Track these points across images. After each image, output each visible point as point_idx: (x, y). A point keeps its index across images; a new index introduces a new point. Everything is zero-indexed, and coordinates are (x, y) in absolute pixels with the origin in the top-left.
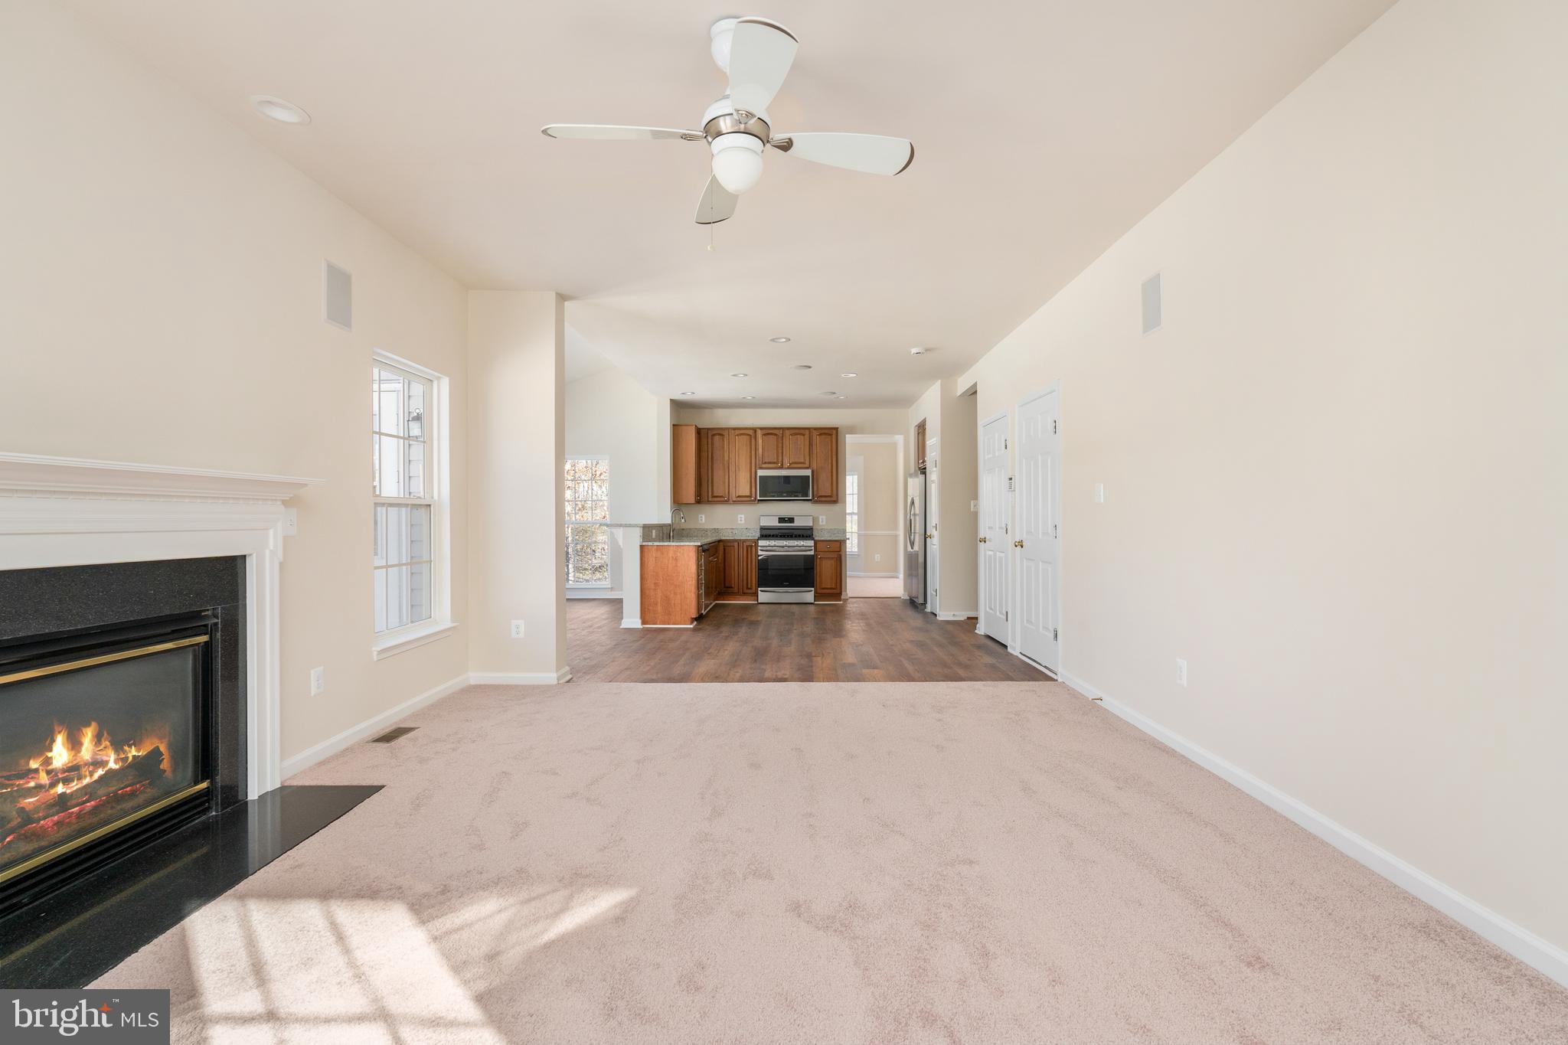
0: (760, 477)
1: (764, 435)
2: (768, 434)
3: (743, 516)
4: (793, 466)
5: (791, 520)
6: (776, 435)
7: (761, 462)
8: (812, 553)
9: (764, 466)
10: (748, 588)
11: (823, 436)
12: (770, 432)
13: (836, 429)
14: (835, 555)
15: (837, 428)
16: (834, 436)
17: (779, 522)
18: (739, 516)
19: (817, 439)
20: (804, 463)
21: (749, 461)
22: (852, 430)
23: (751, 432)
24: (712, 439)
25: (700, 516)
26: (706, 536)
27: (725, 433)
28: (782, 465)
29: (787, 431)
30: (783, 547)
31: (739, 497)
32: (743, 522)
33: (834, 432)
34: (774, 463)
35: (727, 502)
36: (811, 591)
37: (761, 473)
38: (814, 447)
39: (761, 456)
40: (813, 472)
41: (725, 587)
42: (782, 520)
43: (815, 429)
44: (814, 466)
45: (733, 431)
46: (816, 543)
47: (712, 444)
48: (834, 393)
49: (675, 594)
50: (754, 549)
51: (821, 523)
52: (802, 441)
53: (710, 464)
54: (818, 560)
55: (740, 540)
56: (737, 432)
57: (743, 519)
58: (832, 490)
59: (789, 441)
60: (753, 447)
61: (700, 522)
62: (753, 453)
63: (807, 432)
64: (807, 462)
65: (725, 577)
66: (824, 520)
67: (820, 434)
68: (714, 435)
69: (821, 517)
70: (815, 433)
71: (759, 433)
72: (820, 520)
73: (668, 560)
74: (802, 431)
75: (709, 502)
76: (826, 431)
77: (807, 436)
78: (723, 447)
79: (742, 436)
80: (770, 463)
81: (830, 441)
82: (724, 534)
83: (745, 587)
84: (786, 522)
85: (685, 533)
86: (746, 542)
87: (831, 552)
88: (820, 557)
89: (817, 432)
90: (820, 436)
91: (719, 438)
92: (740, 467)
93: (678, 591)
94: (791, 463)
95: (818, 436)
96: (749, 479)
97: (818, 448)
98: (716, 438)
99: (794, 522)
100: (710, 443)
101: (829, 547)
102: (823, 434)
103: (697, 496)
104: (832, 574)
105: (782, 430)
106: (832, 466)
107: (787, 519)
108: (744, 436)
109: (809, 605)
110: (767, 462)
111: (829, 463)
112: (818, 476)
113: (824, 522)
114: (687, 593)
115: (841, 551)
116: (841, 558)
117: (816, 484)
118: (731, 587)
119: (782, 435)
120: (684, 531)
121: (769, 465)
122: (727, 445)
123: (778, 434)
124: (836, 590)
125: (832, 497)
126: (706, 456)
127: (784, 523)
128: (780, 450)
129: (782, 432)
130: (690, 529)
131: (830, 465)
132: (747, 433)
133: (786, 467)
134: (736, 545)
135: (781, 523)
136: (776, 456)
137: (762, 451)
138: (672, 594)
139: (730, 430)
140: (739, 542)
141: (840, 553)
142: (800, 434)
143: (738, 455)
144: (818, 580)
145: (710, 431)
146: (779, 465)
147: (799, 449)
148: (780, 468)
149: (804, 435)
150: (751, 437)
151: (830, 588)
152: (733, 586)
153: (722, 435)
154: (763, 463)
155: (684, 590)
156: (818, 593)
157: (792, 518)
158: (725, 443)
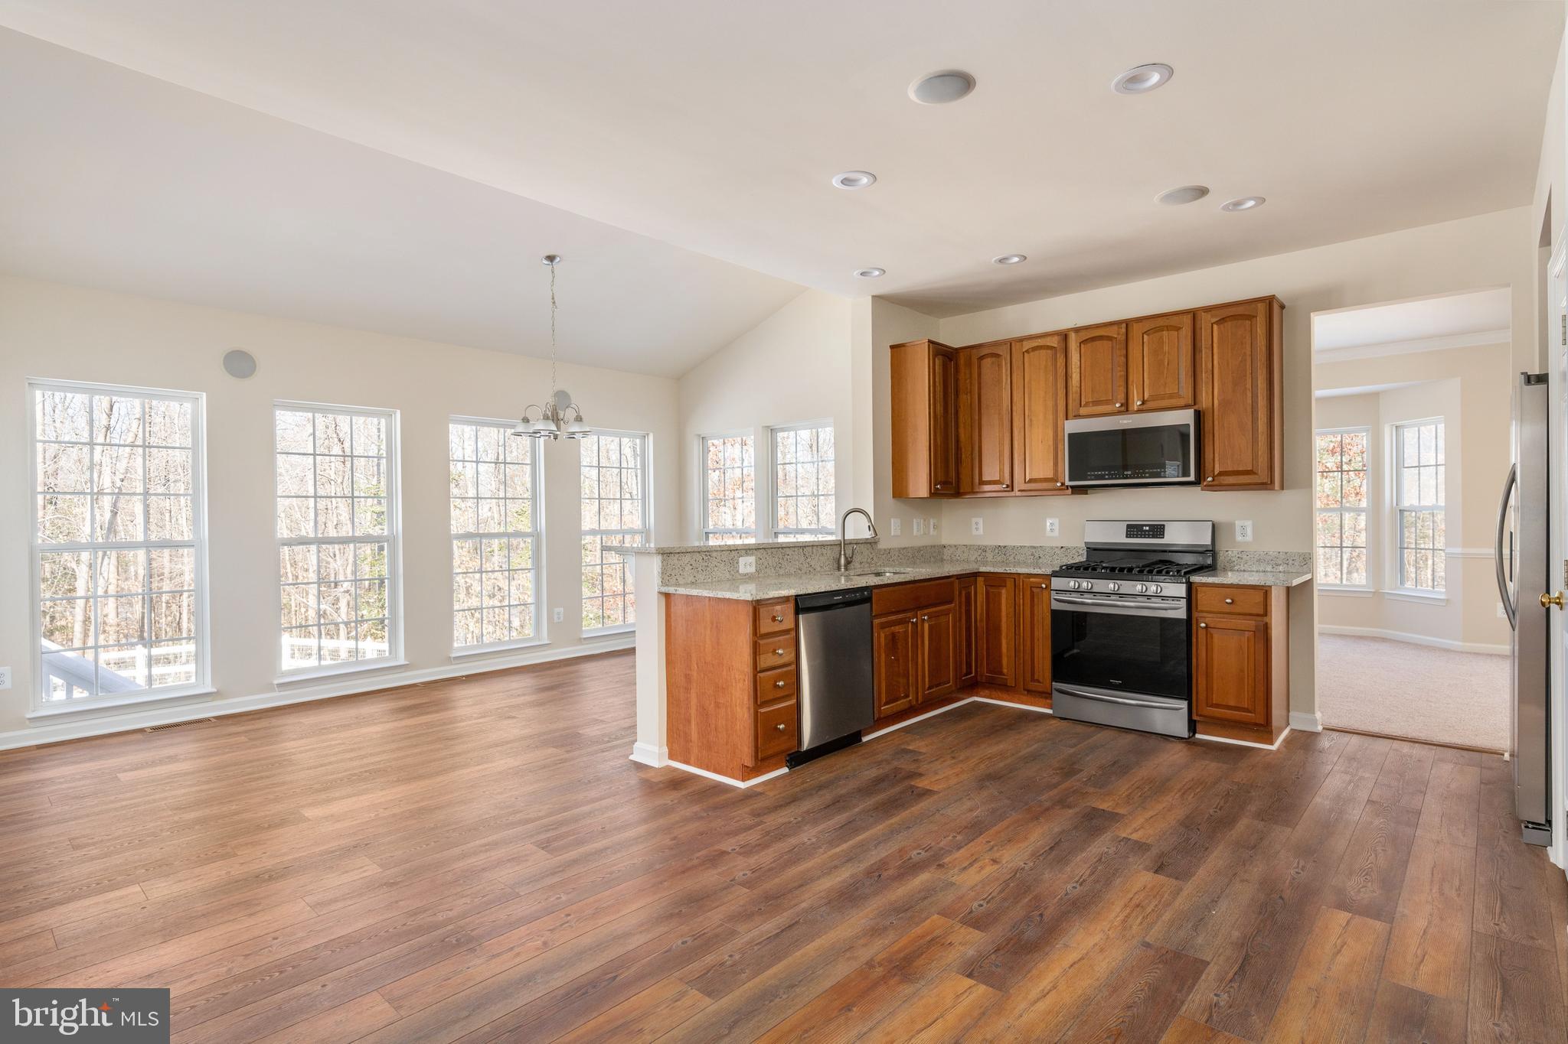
0: (1070, 435)
1: (1083, 342)
2: (1093, 339)
3: (1055, 521)
4: (1151, 404)
5: (1158, 530)
6: (1109, 338)
7: (1075, 404)
8: (1181, 614)
9: (1083, 411)
10: (1033, 680)
11: (1229, 324)
12: (1093, 335)
14: (1251, 623)
15: (1273, 297)
16: (1263, 318)
17: (1128, 536)
18: (1047, 521)
19: (1212, 334)
20: (1177, 395)
21: (1050, 404)
23: (1054, 342)
25: (974, 520)
26: (984, 562)
27: (1003, 351)
28: (1125, 405)
29: (1135, 326)
30: (1107, 595)
31: (1031, 481)
32: (1056, 533)
33: (1264, 307)
34: (1107, 402)
36: (1179, 708)
37: (1073, 426)
38: (1205, 353)
39: (1076, 390)
40: (1198, 416)
41: (988, 670)
42: (1134, 530)
43: (1208, 309)
44: (1204, 401)
46: (1194, 588)
48: (1202, 192)
50: (1044, 595)
51: (1239, 538)
52: (1177, 346)
53: (974, 418)
54: (1200, 631)
56: (1027, 345)
57: (1056, 527)
59: (1142, 353)
60: (1061, 371)
61: (975, 532)
62: (1061, 386)
63: (1187, 320)
64: (1187, 393)
66: (1249, 531)
67: (1222, 321)
68: (981, 358)
69: (1238, 523)
70: (1206, 320)
71: (1074, 341)
72: (1238, 531)
73: (705, 628)
74: (1174, 321)
76: (1240, 310)
77: (1186, 332)
78: (1000, 381)
79: (1037, 352)
80: (1096, 403)
81: (1247, 337)
82: (1018, 557)
83: (1028, 675)
84: (1145, 535)
85: (947, 553)
86: (1031, 580)
87: (1234, 617)
88: (1203, 625)
89: (1212, 316)
90: (1222, 326)
91: (993, 363)
92: (1033, 419)
93: (721, 701)
94: (1145, 398)
95: (1215, 327)
96: (1051, 443)
97: (1216, 357)
98: (987, 363)
99: (1163, 535)
100: (976, 375)
101: (1227, 603)
102: (1228, 319)
103: (936, 485)
104: (1242, 671)
105: (1124, 325)
106: (1254, 396)
107: (1147, 528)
108: (1041, 351)
109: (1173, 741)
110: (1090, 400)
111: (1246, 388)
112: (1216, 423)
113: (1249, 537)
114: (736, 706)
115: (1269, 614)
116: (1269, 631)
117: (1211, 443)
118: (1001, 673)
119: (1124, 337)
120: (945, 550)
121: (1095, 408)
122: (1007, 375)
123: (1115, 336)
124: (1253, 715)
125: (1255, 473)
126: (969, 402)
127: (1141, 537)
128: (1120, 371)
129: (1124, 330)
130: (955, 546)
131: (1249, 394)
132: (1048, 344)
133: (1136, 408)
134: (1010, 583)
135: (1133, 537)
136: (1110, 386)
137: (1079, 379)
138: (712, 706)
139: (1013, 345)
140: (1015, 577)
141: (1266, 619)
142: (1169, 328)
143: (1030, 394)
144: (1200, 683)
145: (974, 351)
146: (1118, 405)
147: (1166, 363)
148: (1119, 413)
149: (1178, 329)
150: (1056, 354)
151: (1232, 703)
152: (1005, 671)
153: (997, 356)
154: (1083, 404)
155: (732, 700)
156: (1201, 716)
157: (1161, 525)
158: (1004, 371)
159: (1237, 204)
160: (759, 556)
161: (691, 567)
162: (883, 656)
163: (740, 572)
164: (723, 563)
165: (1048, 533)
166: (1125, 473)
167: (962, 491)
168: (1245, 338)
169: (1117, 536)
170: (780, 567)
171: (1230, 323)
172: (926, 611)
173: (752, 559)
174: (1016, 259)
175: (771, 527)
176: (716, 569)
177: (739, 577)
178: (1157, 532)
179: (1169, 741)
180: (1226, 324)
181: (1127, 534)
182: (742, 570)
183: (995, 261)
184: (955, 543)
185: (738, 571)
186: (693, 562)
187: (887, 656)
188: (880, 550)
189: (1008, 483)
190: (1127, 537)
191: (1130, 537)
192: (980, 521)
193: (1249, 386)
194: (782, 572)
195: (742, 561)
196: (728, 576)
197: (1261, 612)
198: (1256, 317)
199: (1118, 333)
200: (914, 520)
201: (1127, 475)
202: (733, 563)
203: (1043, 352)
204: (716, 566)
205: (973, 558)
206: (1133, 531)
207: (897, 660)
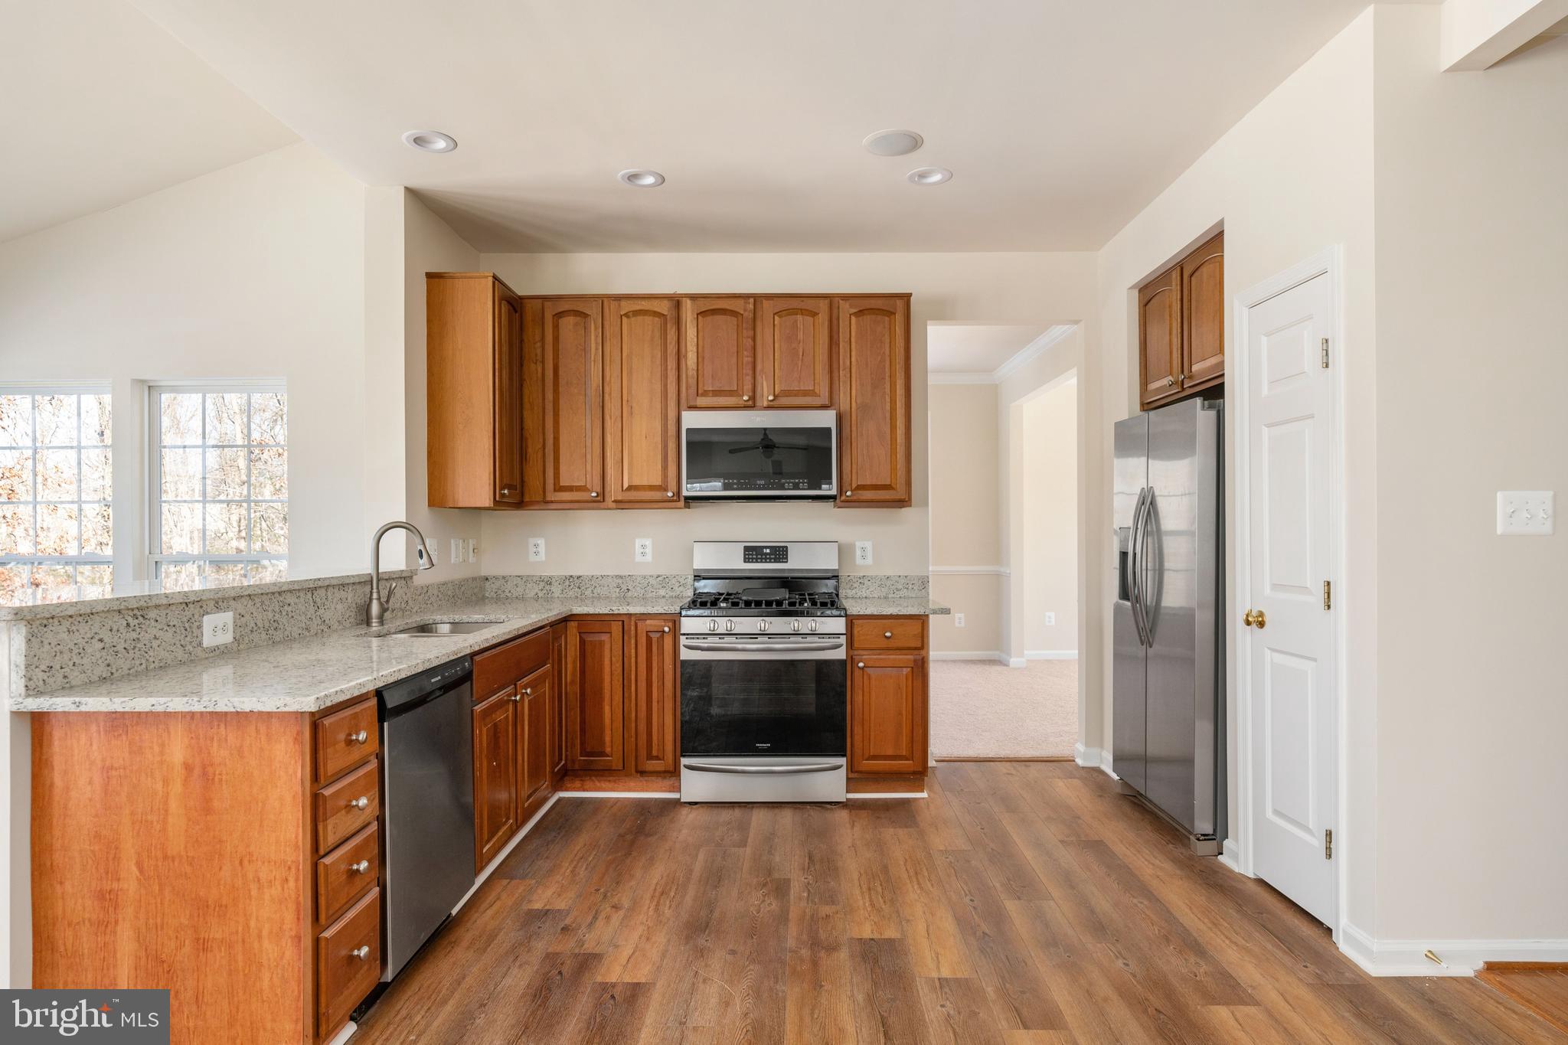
0: (688, 430)
1: (701, 314)
2: (714, 311)
3: (648, 542)
4: (784, 401)
5: (780, 553)
6: (733, 313)
7: (693, 390)
8: (840, 654)
9: (701, 401)
10: (650, 757)
11: (868, 319)
12: (714, 307)
13: (906, 298)
14: (908, 658)
15: (909, 295)
16: (899, 318)
17: (746, 560)
18: (638, 542)
19: (851, 327)
20: (814, 396)
21: (658, 387)
22: (944, 311)
23: (664, 307)
24: (556, 327)
25: (532, 541)
26: (548, 599)
27: (593, 310)
28: (753, 398)
29: (766, 303)
30: (753, 636)
31: (629, 490)
32: (649, 558)
33: (900, 303)
34: (731, 393)
35: (600, 501)
36: (839, 767)
37: (693, 420)
38: (844, 350)
39: (692, 373)
40: (840, 419)
41: (584, 753)
42: (753, 553)
43: (846, 297)
44: (844, 402)
45: (614, 304)
46: (851, 621)
47: (556, 339)
49: (202, 946)
50: (668, 641)
51: (859, 561)
52: (813, 334)
53: (550, 396)
54: (857, 673)
55: (630, 615)
56: (627, 307)
57: (648, 550)
58: (893, 470)
59: (772, 337)
60: (672, 348)
61: (532, 558)
62: (672, 364)
63: (823, 305)
64: (824, 391)
65: (583, 722)
66: (869, 553)
67: (860, 313)
68: (559, 315)
69: (858, 544)
70: (843, 310)
71: (688, 311)
72: (858, 553)
73: (166, 782)
74: (809, 305)
75: (544, 503)
76: (876, 304)
77: (823, 318)
78: (585, 350)
79: (640, 318)
80: (717, 393)
81: (886, 335)
82: (598, 590)
83: (643, 753)
84: (766, 559)
85: (490, 589)
86: (648, 622)
87: (891, 652)
88: (861, 665)
89: (851, 306)
90: (861, 318)
91: (576, 324)
92: (634, 405)
93: (216, 932)
94: (776, 393)
95: (853, 319)
96: (659, 439)
97: (853, 353)
98: (567, 323)
99: (787, 558)
100: (549, 338)
101: (886, 637)
102: (866, 312)
103: (502, 489)
104: (900, 714)
105: (752, 300)
106: (893, 402)
107: (768, 551)
108: (646, 317)
109: (832, 809)
110: (710, 389)
111: (885, 392)
112: (854, 429)
113: (869, 561)
114: (260, 937)
115: (925, 646)
116: (926, 665)
117: (849, 451)
118: (603, 754)
119: (751, 315)
120: (487, 584)
121: (715, 399)
122: (597, 343)
123: (742, 312)
124: (911, 762)
125: (893, 488)
126: (540, 375)
127: (761, 562)
128: (747, 357)
129: (751, 306)
130: (504, 578)
131: (888, 399)
132: (656, 309)
133: (765, 404)
134: (616, 628)
135: (752, 562)
136: (735, 373)
137: (696, 361)
138: (187, 949)
139: (606, 303)
140: (623, 620)
141: (923, 652)
142: (803, 312)
143: (630, 373)
144: (856, 734)
145: (548, 304)
146: (746, 398)
147: (801, 354)
148: (746, 407)
149: (814, 314)
150: (666, 323)
151: (890, 752)
152: (608, 750)
153: (585, 315)
154: (700, 392)
155: (247, 926)
156: (856, 772)
157: (783, 547)
158: (593, 337)
159: (922, 176)
160: (241, 610)
161: (101, 645)
162: (485, 764)
163: (205, 645)
164: (171, 630)
165: (639, 558)
166: (758, 482)
167: (527, 499)
168: (884, 335)
169: (735, 561)
170: (276, 629)
171: (868, 317)
172: (525, 680)
173: (227, 617)
174: (650, 180)
175: (147, 552)
176: (155, 644)
177: (203, 655)
178: (779, 555)
179: (827, 809)
180: (865, 317)
181: (745, 558)
182: (208, 641)
183: (623, 177)
184: (504, 575)
185: (200, 644)
186: (105, 634)
187: (490, 763)
188: (416, 588)
189: (599, 490)
190: (745, 562)
191: (749, 562)
192: (541, 542)
193: (888, 390)
194: (278, 636)
195: (209, 622)
196: (180, 654)
197: (919, 645)
198: (895, 314)
199: (746, 308)
200: (452, 541)
201: (760, 485)
202: (192, 628)
203: (648, 319)
204: (155, 638)
205: (532, 594)
206: (752, 555)
207: (498, 765)
